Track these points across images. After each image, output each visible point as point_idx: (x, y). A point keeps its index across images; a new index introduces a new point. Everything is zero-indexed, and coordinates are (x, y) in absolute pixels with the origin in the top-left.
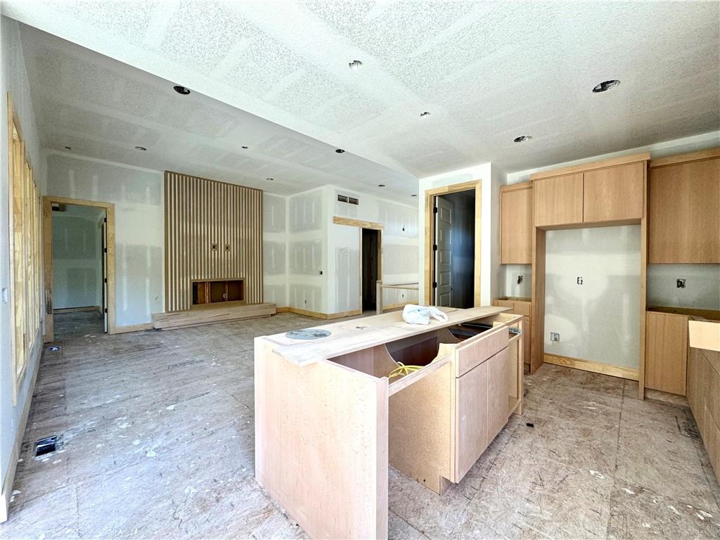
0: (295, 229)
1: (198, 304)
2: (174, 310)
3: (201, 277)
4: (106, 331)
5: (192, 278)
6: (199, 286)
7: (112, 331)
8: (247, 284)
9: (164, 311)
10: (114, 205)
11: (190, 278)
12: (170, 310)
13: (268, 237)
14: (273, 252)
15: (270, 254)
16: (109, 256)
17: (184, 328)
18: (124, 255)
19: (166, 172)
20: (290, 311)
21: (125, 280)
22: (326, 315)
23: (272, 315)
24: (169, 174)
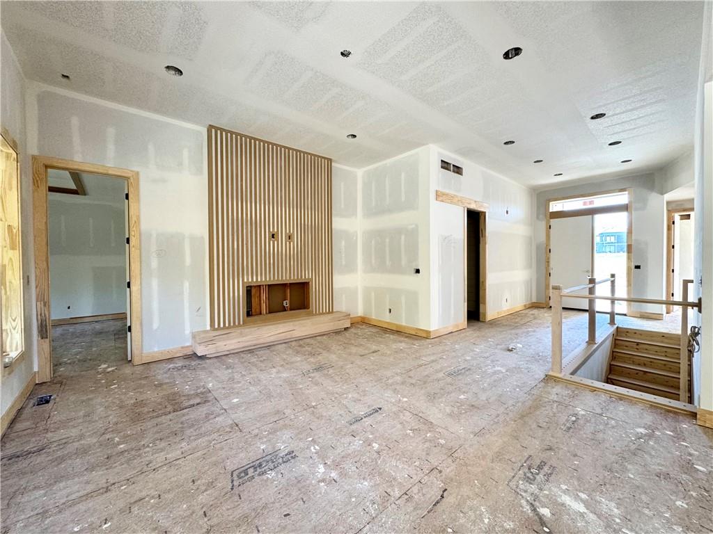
0: (371, 212)
1: (252, 315)
2: (222, 326)
3: (257, 279)
4: (129, 359)
5: (245, 280)
6: (253, 291)
7: (137, 361)
8: (314, 288)
9: (208, 328)
10: (138, 173)
11: (243, 280)
12: (216, 326)
13: (338, 223)
14: (343, 243)
15: (340, 245)
16: (133, 250)
17: (237, 353)
18: (154, 248)
19: (210, 127)
20: (363, 322)
21: (155, 283)
22: (428, 332)
23: (346, 329)
24: (213, 130)
